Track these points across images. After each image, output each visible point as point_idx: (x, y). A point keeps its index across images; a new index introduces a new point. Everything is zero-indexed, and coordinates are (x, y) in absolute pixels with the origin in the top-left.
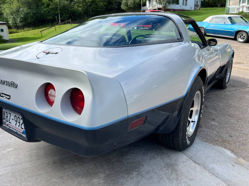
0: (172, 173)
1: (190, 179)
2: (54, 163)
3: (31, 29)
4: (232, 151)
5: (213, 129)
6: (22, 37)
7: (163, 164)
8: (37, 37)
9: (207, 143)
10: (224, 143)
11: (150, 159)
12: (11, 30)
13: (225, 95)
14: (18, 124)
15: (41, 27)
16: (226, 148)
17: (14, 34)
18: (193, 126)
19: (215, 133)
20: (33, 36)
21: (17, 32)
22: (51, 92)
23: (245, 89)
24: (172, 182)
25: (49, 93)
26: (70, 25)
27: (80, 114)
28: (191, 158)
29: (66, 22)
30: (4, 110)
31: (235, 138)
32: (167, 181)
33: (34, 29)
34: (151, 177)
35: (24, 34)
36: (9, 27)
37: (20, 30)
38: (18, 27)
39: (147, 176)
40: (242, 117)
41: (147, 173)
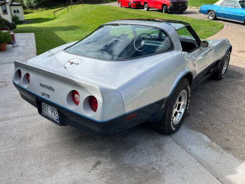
0: (158, 151)
1: (171, 156)
2: (75, 139)
3: (44, 9)
4: (209, 137)
5: (199, 118)
6: (36, 17)
7: (153, 144)
8: (51, 18)
9: (190, 130)
10: (204, 130)
11: (144, 140)
12: (25, 11)
13: (220, 86)
14: (53, 113)
15: (54, 7)
16: (204, 134)
17: (28, 15)
18: (180, 116)
19: (199, 121)
20: (46, 17)
21: (31, 13)
22: (76, 95)
23: (240, 81)
24: (158, 157)
25: (75, 96)
26: (82, 5)
27: (95, 111)
28: (175, 141)
29: (78, 2)
30: (43, 103)
31: (214, 126)
32: (154, 156)
33: (47, 10)
34: (143, 153)
35: (38, 15)
36: (24, 8)
37: (34, 11)
38: (32, 8)
39: (140, 152)
40: (227, 108)
41: (141, 150)
